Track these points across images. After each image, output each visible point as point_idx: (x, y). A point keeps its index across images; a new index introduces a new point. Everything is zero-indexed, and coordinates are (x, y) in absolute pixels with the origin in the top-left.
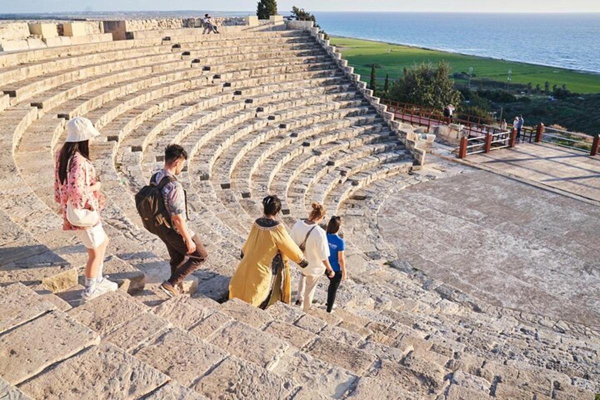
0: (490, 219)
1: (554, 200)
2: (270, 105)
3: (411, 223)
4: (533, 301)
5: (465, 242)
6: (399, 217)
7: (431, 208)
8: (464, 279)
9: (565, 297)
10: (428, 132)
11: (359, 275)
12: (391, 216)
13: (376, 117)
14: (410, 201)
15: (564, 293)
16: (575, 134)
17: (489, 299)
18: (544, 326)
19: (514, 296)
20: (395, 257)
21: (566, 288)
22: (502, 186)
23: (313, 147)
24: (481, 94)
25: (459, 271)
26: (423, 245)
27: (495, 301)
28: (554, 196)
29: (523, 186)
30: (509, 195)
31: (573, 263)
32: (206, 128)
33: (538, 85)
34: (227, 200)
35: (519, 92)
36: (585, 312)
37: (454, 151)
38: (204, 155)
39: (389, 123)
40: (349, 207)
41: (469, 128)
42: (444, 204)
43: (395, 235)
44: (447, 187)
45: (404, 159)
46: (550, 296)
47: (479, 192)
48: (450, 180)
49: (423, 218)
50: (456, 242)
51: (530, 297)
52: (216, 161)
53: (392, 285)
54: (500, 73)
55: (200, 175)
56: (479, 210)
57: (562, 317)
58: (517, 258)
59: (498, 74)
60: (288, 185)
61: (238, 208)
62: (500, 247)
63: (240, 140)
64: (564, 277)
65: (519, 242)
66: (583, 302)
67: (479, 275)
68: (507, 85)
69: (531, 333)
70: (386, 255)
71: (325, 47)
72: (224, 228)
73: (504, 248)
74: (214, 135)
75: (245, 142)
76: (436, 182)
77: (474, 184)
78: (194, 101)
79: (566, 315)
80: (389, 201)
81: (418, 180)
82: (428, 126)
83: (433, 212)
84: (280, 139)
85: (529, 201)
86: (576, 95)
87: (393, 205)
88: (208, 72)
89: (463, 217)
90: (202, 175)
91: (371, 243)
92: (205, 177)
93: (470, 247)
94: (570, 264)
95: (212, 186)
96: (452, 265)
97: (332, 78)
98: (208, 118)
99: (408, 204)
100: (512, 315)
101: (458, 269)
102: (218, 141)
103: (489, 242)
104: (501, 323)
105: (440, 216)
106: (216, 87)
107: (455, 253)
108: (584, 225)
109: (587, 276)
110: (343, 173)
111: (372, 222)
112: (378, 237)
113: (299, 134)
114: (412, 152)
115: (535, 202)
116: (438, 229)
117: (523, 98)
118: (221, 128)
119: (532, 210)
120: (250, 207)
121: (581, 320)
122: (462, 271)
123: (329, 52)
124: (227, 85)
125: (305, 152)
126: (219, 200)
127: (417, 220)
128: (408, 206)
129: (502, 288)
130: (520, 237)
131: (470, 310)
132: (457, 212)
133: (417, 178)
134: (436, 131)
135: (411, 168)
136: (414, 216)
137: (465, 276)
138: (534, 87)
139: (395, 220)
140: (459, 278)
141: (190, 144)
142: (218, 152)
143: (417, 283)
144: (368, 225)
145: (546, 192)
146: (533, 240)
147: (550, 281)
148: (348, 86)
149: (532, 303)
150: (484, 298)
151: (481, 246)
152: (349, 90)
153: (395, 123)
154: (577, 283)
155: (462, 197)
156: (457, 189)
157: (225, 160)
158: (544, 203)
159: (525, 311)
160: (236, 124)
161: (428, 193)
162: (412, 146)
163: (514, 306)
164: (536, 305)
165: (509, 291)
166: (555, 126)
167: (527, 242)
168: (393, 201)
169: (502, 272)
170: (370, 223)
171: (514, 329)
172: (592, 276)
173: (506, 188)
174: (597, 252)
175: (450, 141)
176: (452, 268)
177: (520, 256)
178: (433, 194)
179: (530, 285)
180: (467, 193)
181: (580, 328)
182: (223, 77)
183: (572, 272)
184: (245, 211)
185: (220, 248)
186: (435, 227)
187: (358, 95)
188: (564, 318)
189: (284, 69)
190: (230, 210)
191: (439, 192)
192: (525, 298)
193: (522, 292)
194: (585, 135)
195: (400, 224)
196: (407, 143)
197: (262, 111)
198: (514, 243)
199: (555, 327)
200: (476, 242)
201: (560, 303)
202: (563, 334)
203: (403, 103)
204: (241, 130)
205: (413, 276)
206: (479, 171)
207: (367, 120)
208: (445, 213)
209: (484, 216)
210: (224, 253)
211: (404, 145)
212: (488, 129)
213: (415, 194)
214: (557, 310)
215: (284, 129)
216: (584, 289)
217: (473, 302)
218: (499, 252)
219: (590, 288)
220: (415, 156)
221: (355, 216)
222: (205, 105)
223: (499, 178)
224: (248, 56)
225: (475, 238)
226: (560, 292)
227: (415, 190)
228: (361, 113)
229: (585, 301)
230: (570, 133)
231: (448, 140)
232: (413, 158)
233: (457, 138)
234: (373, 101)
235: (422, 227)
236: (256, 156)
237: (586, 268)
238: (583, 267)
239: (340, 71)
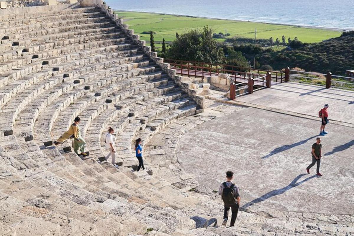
0: (264, 144)
1: (307, 124)
2: (74, 71)
3: (203, 155)
4: (309, 203)
5: (249, 164)
6: (193, 151)
7: (217, 141)
8: (254, 194)
9: (332, 196)
10: (202, 82)
11: (174, 202)
12: (187, 152)
13: (162, 74)
14: (199, 137)
15: (330, 193)
16: (311, 73)
17: (276, 206)
18: (321, 221)
19: (295, 202)
20: (197, 185)
21: (330, 189)
22: (267, 118)
23: (115, 103)
24: (236, 49)
25: (249, 188)
26: (217, 172)
27: (281, 207)
28: (307, 121)
29: (283, 116)
30: (274, 124)
31: (331, 170)
32: (22, 95)
33: (277, 39)
34: (53, 156)
35: (263, 45)
36: (347, 206)
37: (225, 95)
38: (24, 119)
39: (173, 77)
40: (152, 149)
41: (234, 76)
42: (226, 137)
43: (193, 166)
44: (225, 123)
45: (189, 105)
46: (321, 197)
47: (251, 124)
48: (227, 118)
49: (213, 150)
50: (241, 166)
51: (306, 200)
52: (35, 124)
53: (202, 207)
54: (249, 32)
55: (25, 136)
56: (254, 138)
57: (332, 212)
58: (290, 172)
59: (246, 32)
60: (100, 136)
61: (63, 161)
62: (276, 165)
63: (53, 103)
64: (327, 181)
65: (289, 159)
66: (344, 198)
67: (265, 189)
68: (254, 41)
69: (315, 228)
70: (190, 184)
71: (114, 20)
72: (57, 180)
73: (279, 165)
74: (30, 101)
75: (58, 104)
76: (217, 120)
77: (246, 119)
78: (7, 72)
79: (335, 210)
80: (183, 140)
81: (202, 121)
82: (203, 77)
83: (219, 144)
84: (87, 99)
85: (289, 127)
86: (305, 44)
87: (187, 142)
88: (17, 46)
89: (243, 145)
90: (26, 136)
91: (176, 175)
92: (29, 139)
93: (254, 168)
94: (329, 171)
95: (36, 144)
96: (243, 184)
97: (123, 45)
98: (23, 86)
99: (198, 140)
100: (296, 217)
101: (248, 186)
102: (35, 106)
103: (267, 162)
104: (291, 224)
105: (225, 147)
106: (25, 59)
107: (242, 174)
108: (332, 140)
109: (343, 178)
110: (142, 122)
111: (173, 158)
112: (180, 170)
113: (101, 93)
114: (194, 99)
115: (294, 127)
116: (226, 157)
117: (269, 49)
118: (36, 94)
119: (293, 133)
120: (72, 159)
121: (347, 212)
122: (251, 188)
123: (118, 24)
124: (35, 57)
125: (108, 107)
126: (46, 156)
127: (208, 152)
128: (198, 142)
129: (285, 197)
130: (289, 155)
131: (264, 218)
132: (237, 142)
133: (202, 119)
134: (209, 80)
135: (196, 111)
136: (206, 149)
137: (254, 191)
138: (274, 40)
139: (191, 155)
140: (250, 194)
141: (10, 110)
142: (36, 115)
143: (219, 202)
144: (170, 161)
145: (300, 118)
146: (299, 156)
147: (318, 186)
148: (136, 50)
149: (309, 205)
150: (272, 206)
151: (261, 166)
152: (138, 54)
153: (178, 77)
154: (338, 184)
155: (239, 130)
156: (233, 124)
157: (43, 122)
158: (301, 128)
159: (305, 212)
160: (47, 89)
161: (212, 130)
162: (194, 94)
163: (296, 209)
164: (312, 205)
165: (290, 198)
166: (296, 68)
167: (295, 158)
168: (186, 139)
169: (282, 184)
170: (172, 159)
171: (301, 227)
172: (346, 177)
173: (270, 119)
174: (346, 159)
175: (221, 87)
176: (243, 187)
177: (292, 169)
178: (216, 130)
179: (304, 191)
180: (242, 126)
181: (347, 218)
182: (30, 50)
183: (332, 177)
184: (69, 163)
185: (60, 197)
186: (223, 156)
187: (145, 57)
188: (334, 212)
189: (82, 40)
190: (57, 164)
191: (220, 128)
192: (303, 201)
193: (300, 197)
194: (318, 74)
195: (195, 157)
196: (189, 92)
197: (68, 76)
198: (286, 160)
199: (329, 220)
200: (257, 164)
201: (329, 202)
202: (336, 225)
203: (179, 61)
204: (53, 95)
205: (214, 198)
206: (248, 108)
207: (155, 77)
208: (229, 144)
209: (258, 142)
210: (66, 201)
211: (187, 94)
212: (249, 75)
213: (203, 131)
214: (327, 207)
215: (88, 90)
216: (343, 188)
217: (264, 211)
218: (276, 169)
219: (347, 186)
220: (197, 102)
221: (158, 155)
222: (18, 75)
223: (264, 112)
224: (51, 30)
225: (255, 160)
226: (327, 193)
227: (202, 129)
228: (149, 72)
229: (346, 197)
230: (307, 72)
231: (220, 86)
232: (196, 103)
233: (227, 84)
234: (158, 61)
235: (212, 157)
236: (69, 115)
237: (341, 172)
238: (338, 172)
239: (129, 38)
